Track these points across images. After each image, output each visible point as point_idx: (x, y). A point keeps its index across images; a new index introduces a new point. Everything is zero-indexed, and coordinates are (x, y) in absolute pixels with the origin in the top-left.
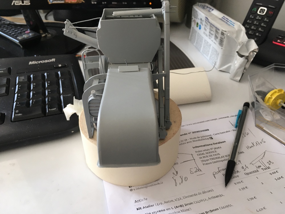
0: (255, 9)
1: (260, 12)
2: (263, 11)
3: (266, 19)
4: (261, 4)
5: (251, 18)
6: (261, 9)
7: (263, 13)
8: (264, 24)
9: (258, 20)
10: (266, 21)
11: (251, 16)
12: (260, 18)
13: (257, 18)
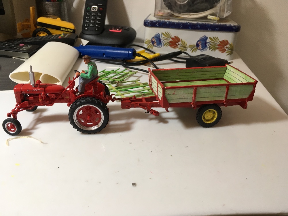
0: (89, 8)
1: (93, 10)
2: (95, 9)
3: (99, 14)
4: (92, 4)
5: (88, 15)
6: (93, 8)
7: (96, 10)
8: (99, 18)
9: (94, 15)
10: (99, 16)
11: (87, 13)
12: (94, 14)
13: (93, 14)
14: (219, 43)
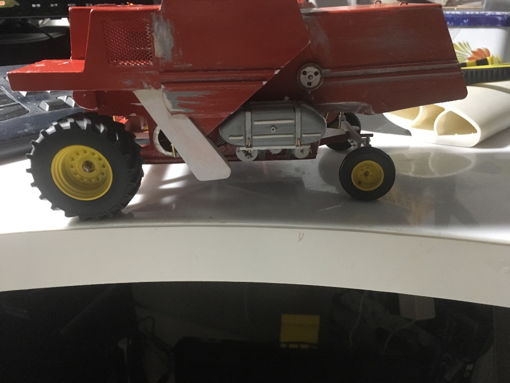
14: (471, 54)
